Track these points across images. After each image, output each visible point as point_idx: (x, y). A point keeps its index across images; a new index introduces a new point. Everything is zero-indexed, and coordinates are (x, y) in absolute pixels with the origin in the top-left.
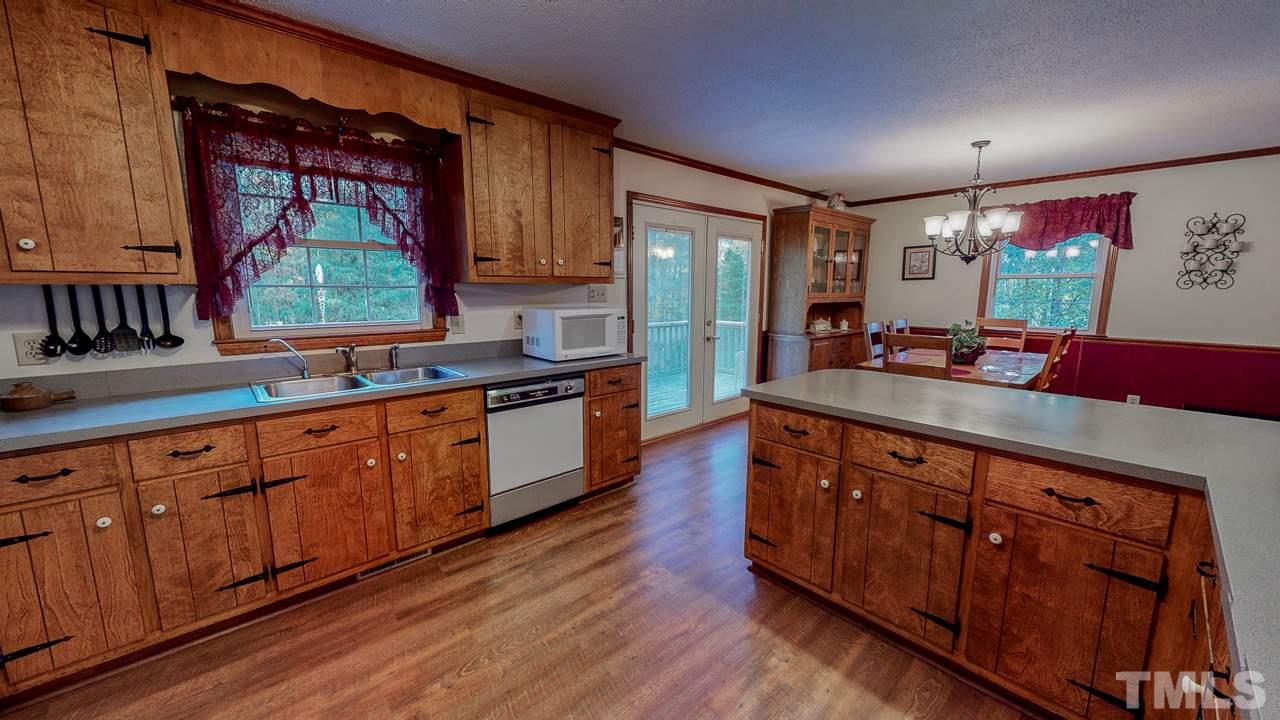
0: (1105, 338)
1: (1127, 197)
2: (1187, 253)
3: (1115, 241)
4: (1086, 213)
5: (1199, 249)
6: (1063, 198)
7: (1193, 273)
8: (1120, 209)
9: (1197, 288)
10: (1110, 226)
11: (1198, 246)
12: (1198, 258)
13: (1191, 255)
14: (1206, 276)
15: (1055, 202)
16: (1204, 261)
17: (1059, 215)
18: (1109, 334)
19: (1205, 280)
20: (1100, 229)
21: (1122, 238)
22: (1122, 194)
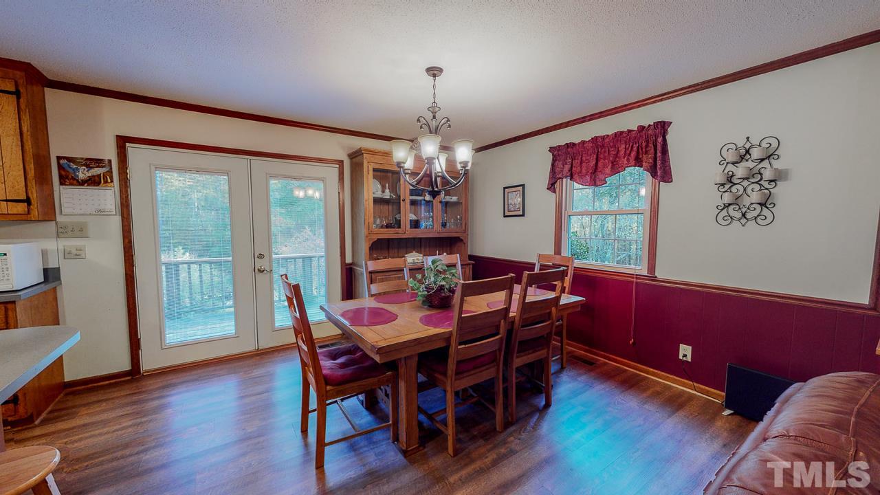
0: (655, 279)
1: (662, 127)
2: (723, 185)
3: (654, 175)
4: (627, 146)
5: (735, 180)
6: (610, 133)
7: (732, 207)
8: (656, 140)
9: (736, 224)
10: (647, 159)
11: (732, 176)
12: (734, 189)
13: (727, 187)
14: (744, 210)
15: (603, 138)
16: (740, 193)
17: (607, 150)
18: (660, 274)
19: (744, 215)
20: (638, 162)
21: (661, 170)
22: (656, 124)
